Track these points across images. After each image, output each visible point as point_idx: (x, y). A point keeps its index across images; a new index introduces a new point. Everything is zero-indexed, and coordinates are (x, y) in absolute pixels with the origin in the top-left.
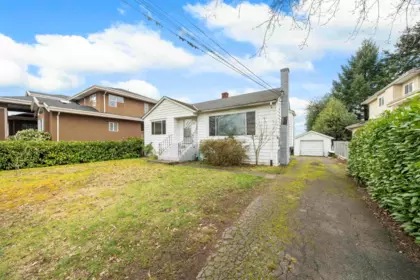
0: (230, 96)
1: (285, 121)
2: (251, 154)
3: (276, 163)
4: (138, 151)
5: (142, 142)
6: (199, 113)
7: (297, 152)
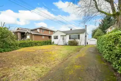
0: (72, 30)
1: (86, 36)
2: (79, 43)
3: (84, 45)
4: (50, 43)
5: (51, 41)
6: (67, 34)
7: (89, 44)
